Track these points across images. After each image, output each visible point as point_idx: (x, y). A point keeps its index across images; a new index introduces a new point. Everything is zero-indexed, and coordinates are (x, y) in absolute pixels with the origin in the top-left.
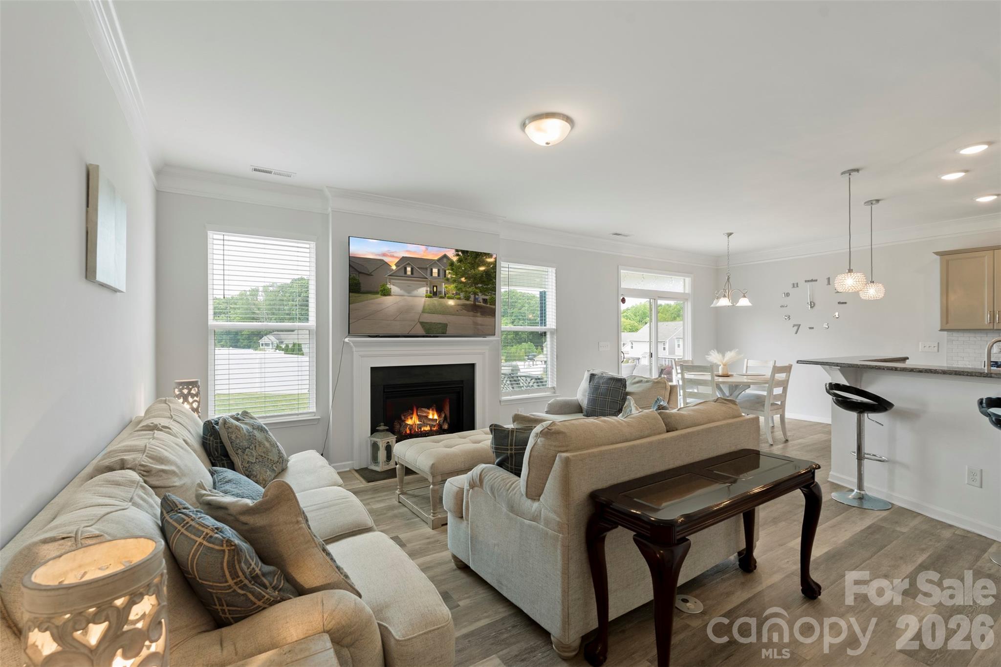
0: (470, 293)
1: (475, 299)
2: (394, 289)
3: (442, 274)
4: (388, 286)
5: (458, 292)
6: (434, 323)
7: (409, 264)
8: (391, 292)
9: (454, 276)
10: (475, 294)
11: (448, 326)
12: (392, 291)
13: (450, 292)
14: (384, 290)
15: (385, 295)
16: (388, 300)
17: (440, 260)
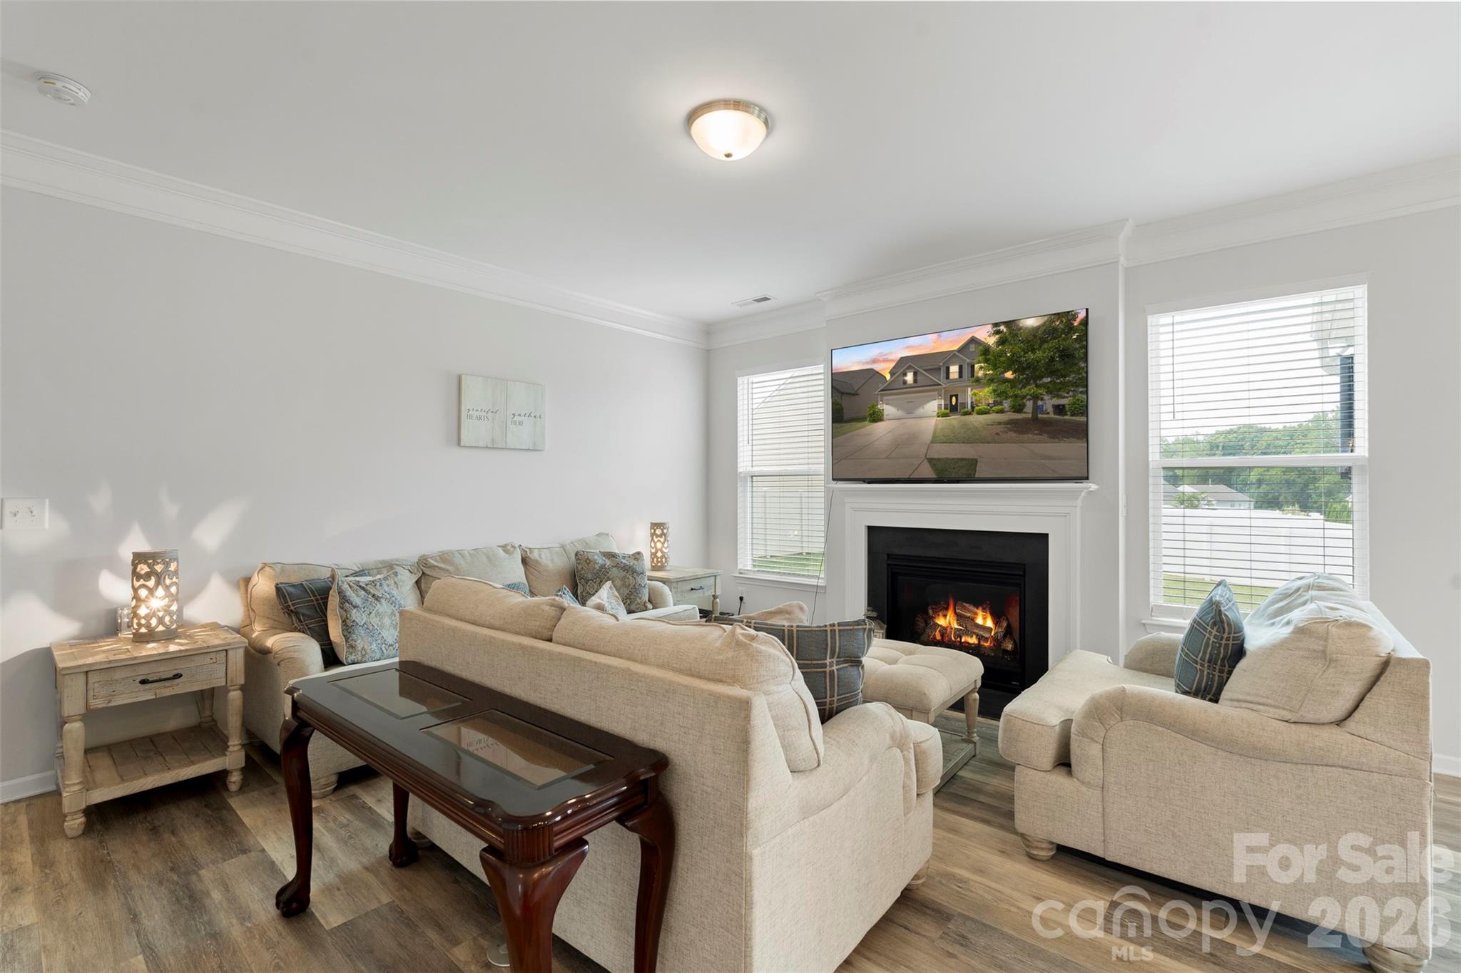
0: (1024, 397)
1: (1037, 409)
2: (888, 409)
3: (968, 372)
4: (879, 406)
5: (998, 399)
6: (953, 459)
7: (910, 368)
8: (883, 415)
9: (991, 372)
10: (1036, 398)
11: (979, 464)
12: (885, 414)
13: (983, 402)
14: (874, 413)
15: (874, 421)
16: (880, 429)
17: (962, 349)
